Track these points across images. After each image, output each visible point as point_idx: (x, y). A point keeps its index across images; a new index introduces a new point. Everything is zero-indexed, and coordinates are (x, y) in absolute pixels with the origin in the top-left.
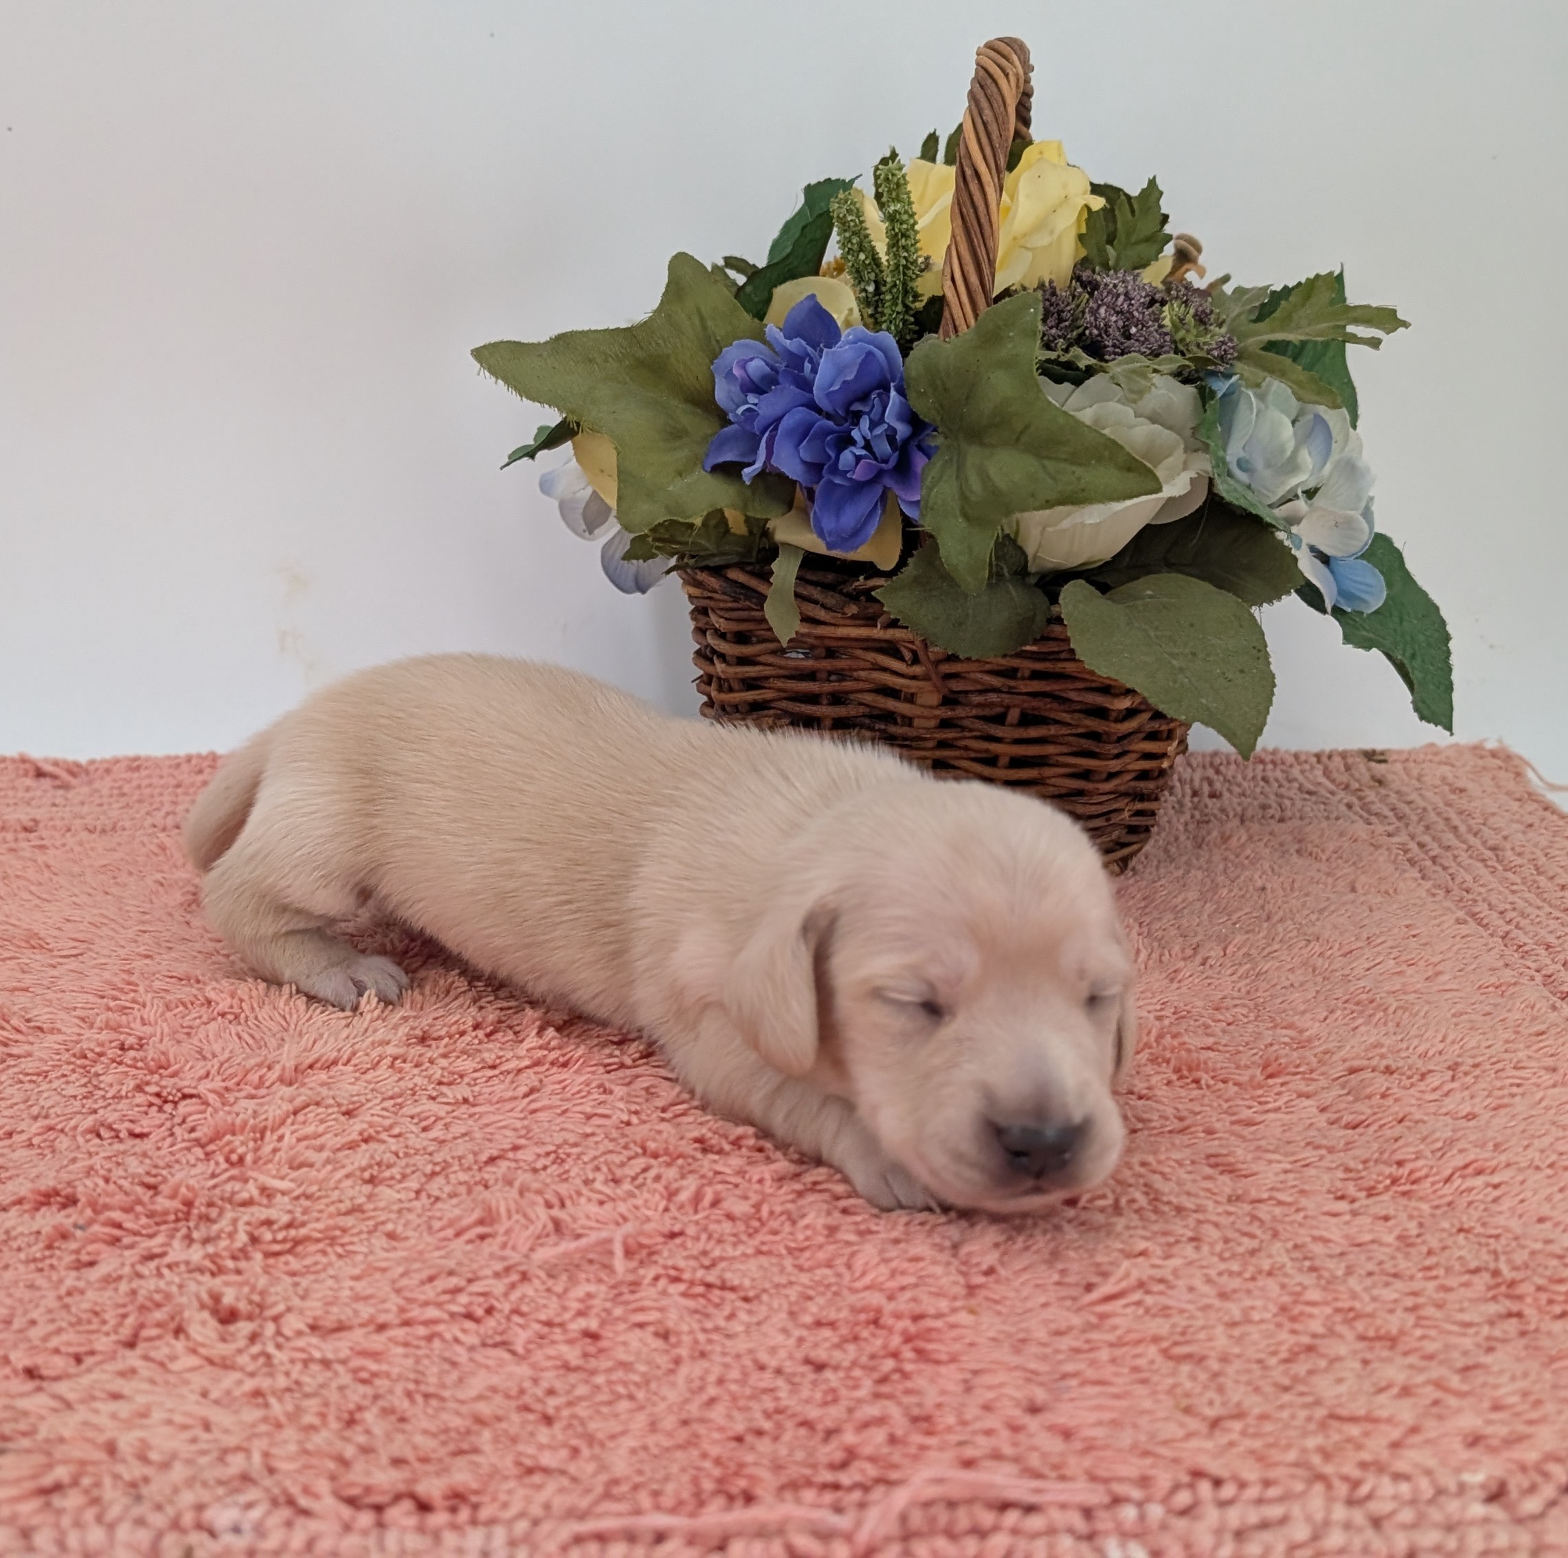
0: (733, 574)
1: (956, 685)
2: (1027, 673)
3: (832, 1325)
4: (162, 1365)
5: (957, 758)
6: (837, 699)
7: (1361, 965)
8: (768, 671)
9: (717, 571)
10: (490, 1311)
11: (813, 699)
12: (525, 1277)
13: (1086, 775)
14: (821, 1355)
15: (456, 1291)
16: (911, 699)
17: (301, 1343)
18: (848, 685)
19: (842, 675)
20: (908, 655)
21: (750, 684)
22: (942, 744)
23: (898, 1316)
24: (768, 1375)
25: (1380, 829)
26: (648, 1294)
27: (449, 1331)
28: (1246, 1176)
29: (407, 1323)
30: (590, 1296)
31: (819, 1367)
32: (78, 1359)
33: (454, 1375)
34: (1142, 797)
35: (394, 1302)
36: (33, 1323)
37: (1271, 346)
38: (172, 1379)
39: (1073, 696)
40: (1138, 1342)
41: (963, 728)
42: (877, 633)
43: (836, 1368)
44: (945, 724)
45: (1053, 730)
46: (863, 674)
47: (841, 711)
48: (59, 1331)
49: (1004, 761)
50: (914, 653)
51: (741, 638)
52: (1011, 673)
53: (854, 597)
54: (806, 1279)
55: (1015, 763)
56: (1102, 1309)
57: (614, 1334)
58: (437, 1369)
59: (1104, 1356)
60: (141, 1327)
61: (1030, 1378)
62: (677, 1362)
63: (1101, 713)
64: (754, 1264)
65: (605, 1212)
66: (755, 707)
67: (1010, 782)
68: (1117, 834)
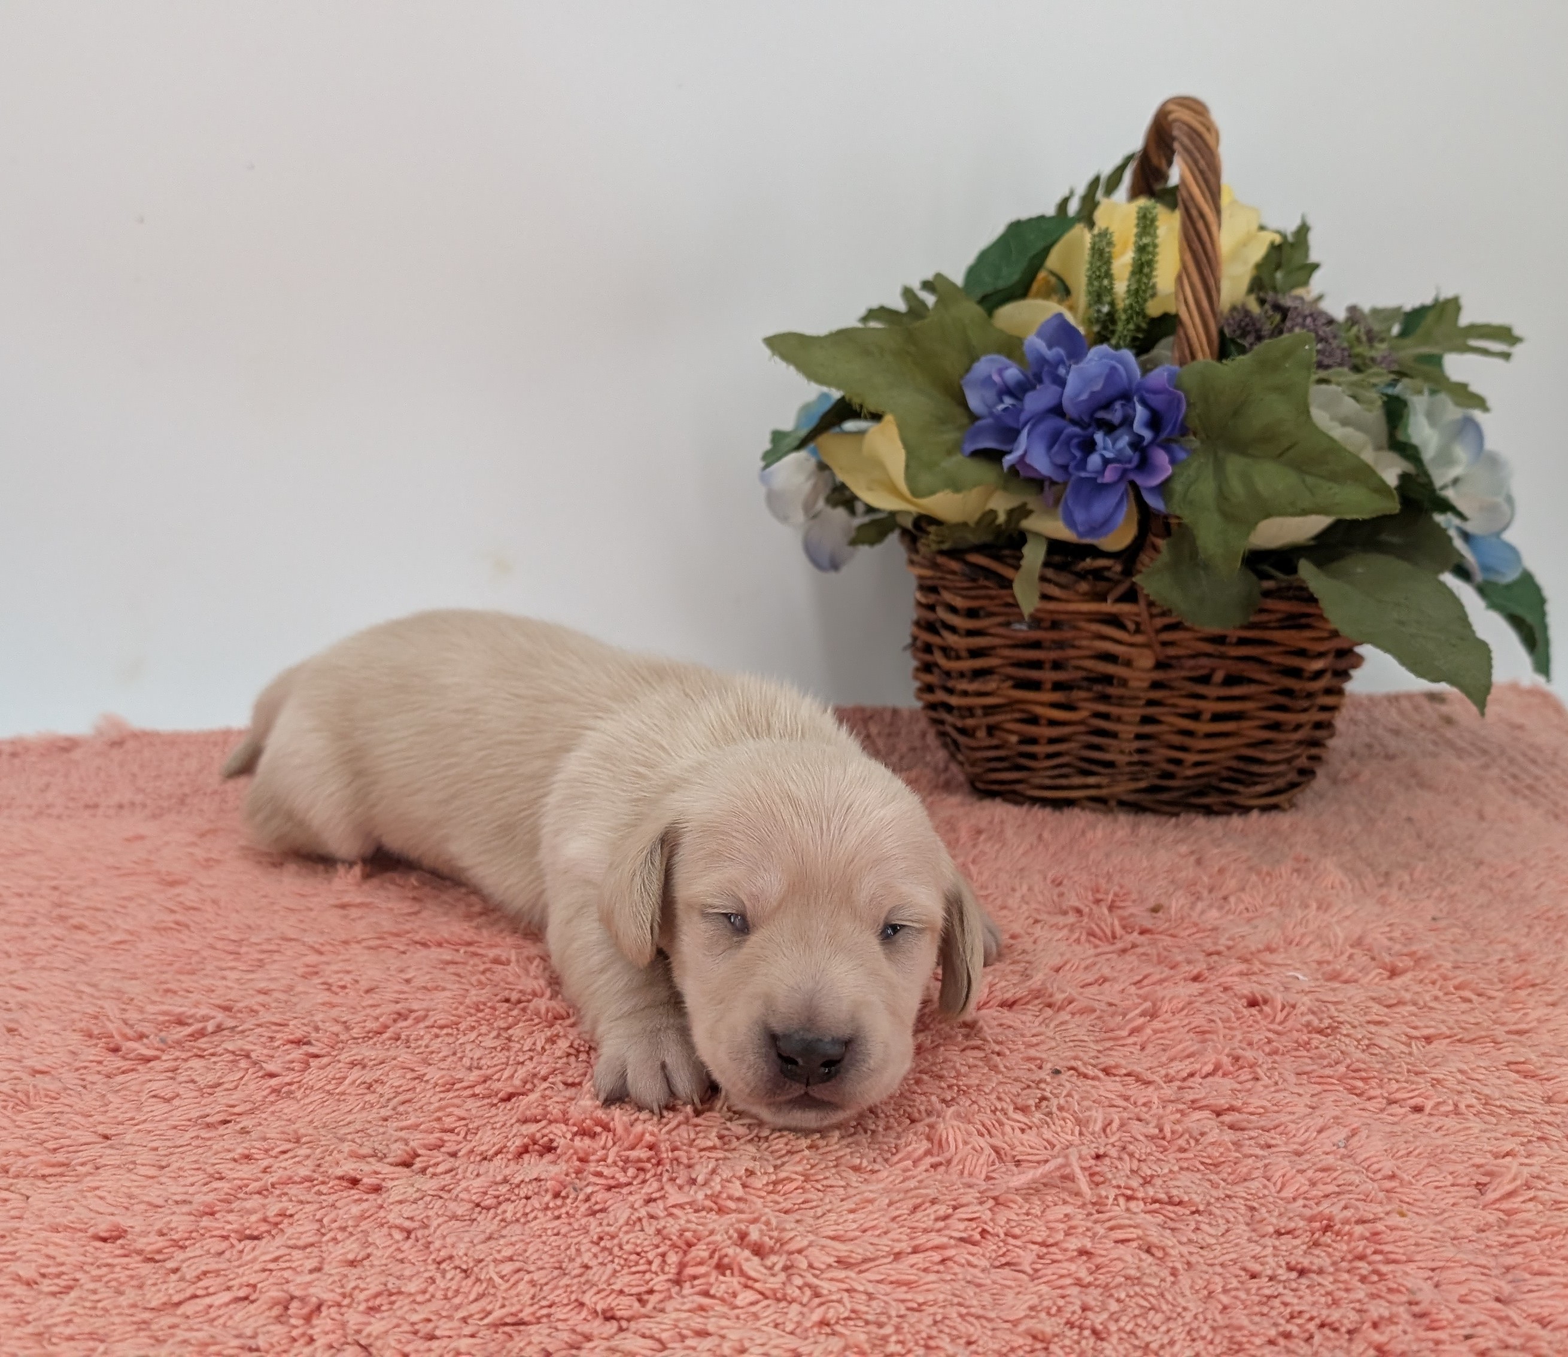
0: (972, 558)
1: (1171, 651)
2: (1234, 640)
3: (1290, 1231)
5: (1164, 714)
6: (1057, 666)
8: (997, 641)
9: (954, 555)
10: (984, 1233)
11: (1037, 665)
12: (998, 1201)
13: (1276, 726)
14: (1299, 1259)
15: (946, 1217)
16: (1128, 663)
17: (836, 1274)
18: (1072, 653)
19: (1060, 645)
20: (1131, 626)
21: (975, 653)
22: (1151, 703)
23: (1346, 1220)
24: (1262, 1280)
26: (1117, 1210)
30: (1068, 1216)
31: (1302, 1272)
32: (641, 1301)
34: (1315, 744)
35: (898, 1230)
36: (586, 1266)
38: (742, 1314)
39: (1275, 659)
41: (1171, 688)
42: (1108, 607)
43: (1321, 1272)
45: (1251, 689)
46: (1085, 643)
47: (1061, 675)
48: (615, 1273)
49: (1207, 716)
50: (1138, 624)
51: (972, 613)
52: (1221, 640)
53: (1082, 576)
54: (1240, 1190)
55: (1217, 718)
56: (1506, 1205)
57: (1107, 1250)
58: (970, 1291)
59: (1534, 1247)
60: (682, 1266)
61: (1485, 1271)
62: (1174, 1273)
63: (1296, 673)
64: (1185, 1178)
65: (1030, 1137)
66: (979, 674)
67: (1209, 736)
68: (1292, 776)
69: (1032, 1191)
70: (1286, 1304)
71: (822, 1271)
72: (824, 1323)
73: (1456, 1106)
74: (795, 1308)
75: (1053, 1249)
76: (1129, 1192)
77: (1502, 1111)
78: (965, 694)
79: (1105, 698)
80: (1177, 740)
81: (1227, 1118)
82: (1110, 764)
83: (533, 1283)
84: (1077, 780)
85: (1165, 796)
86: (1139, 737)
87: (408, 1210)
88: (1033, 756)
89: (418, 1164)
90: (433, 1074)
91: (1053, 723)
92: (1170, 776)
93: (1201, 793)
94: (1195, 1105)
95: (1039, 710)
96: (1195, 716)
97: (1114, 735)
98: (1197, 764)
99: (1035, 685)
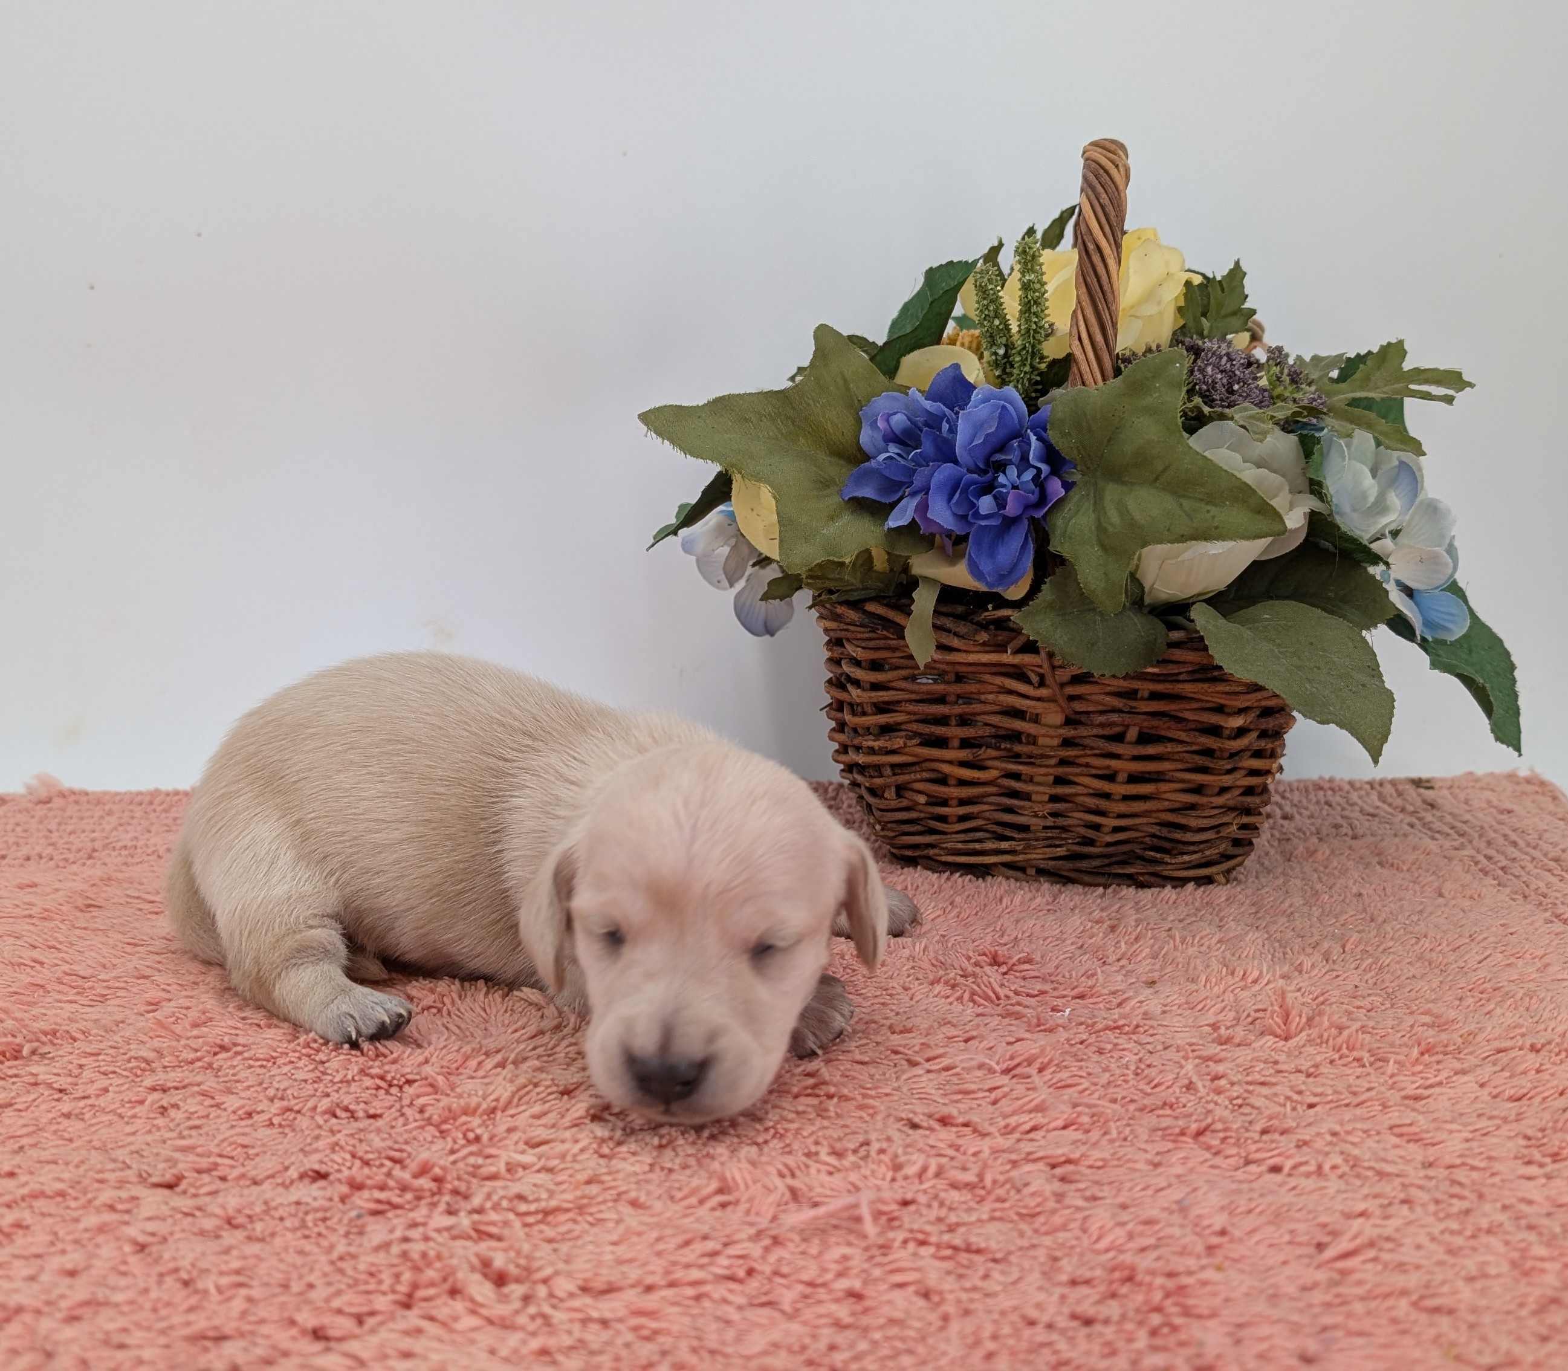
0: (871, 607)
1: (1079, 706)
2: (1146, 694)
3: (1087, 1282)
4: (444, 1324)
5: (1077, 775)
6: (964, 721)
8: (901, 696)
9: (855, 605)
10: (750, 1272)
11: (943, 721)
12: (776, 1241)
13: (1199, 790)
14: (1087, 1308)
15: (714, 1254)
16: (1036, 719)
17: (576, 1303)
18: (976, 707)
19: (968, 699)
20: (1035, 679)
21: (881, 708)
22: (1063, 762)
23: (1152, 1273)
24: (1039, 1329)
25: (1447, 844)
26: (902, 1256)
27: (719, 1291)
28: (1433, 1145)
29: (672, 1284)
30: (845, 1258)
31: (1088, 1322)
32: (360, 1320)
33: (730, 1334)
34: (1248, 811)
35: (657, 1265)
36: (311, 1286)
37: (1354, 403)
38: (458, 1338)
39: (1187, 715)
40: (1387, 1296)
41: (1084, 747)
42: (1007, 658)
43: (1106, 1322)
44: (1067, 743)
45: (1169, 748)
46: (990, 697)
47: (967, 732)
48: (339, 1293)
49: (1122, 777)
50: (1042, 677)
51: (875, 666)
52: (1131, 695)
53: (984, 626)
54: (1047, 1241)
55: (1133, 779)
56: (1340, 1265)
57: (877, 1293)
58: (713, 1326)
59: (1359, 1308)
60: (415, 1286)
61: (1295, 1329)
62: (946, 1318)
63: (1215, 731)
64: (992, 1228)
65: (836, 1180)
66: (886, 730)
67: (1126, 798)
68: (1224, 847)
69: (819, 1231)
70: (1056, 1352)
71: (561, 1300)
72: (544, 1352)
73: (1320, 1167)
74: (519, 1335)
75: (821, 1290)
76: (920, 1236)
77: (1369, 1173)
78: (872, 751)
79: (1016, 757)
80: (1092, 802)
81: (1058, 1171)
82: (1025, 828)
83: (250, 1300)
84: (989, 845)
85: (1083, 864)
86: (1054, 799)
87: (151, 1226)
88: (943, 819)
89: (183, 1186)
90: (232, 1102)
91: (962, 783)
92: (1091, 842)
93: (1123, 863)
94: (1030, 1159)
95: (946, 768)
96: (1111, 778)
97: (1027, 797)
98: (1117, 830)
99: (941, 743)
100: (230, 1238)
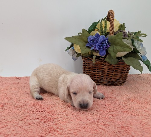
0: (88, 58)
1: (109, 68)
3: (119, 128)
4: (54, 135)
5: (109, 75)
6: (98, 69)
7: (148, 93)
8: (91, 67)
9: (86, 58)
10: (85, 128)
11: (95, 69)
12: (87, 124)
13: (121, 76)
14: (120, 130)
15: (81, 126)
16: (105, 69)
17: (68, 132)
19: (98, 67)
21: (89, 68)
23: (125, 127)
24: (115, 133)
26: (100, 125)
27: (82, 130)
28: (149, 112)
29: (77, 129)
30: (94, 126)
31: (120, 132)
32: (45, 135)
33: (84, 135)
34: (125, 78)
35: (75, 127)
36: (39, 131)
37: (136, 37)
38: (56, 136)
40: (148, 128)
41: (110, 72)
42: (102, 63)
43: (122, 132)
44: (108, 71)
45: (118, 72)
46: (100, 67)
47: (98, 70)
48: (43, 132)
51: (88, 64)
52: (115, 67)
53: (100, 60)
54: (114, 123)
55: (115, 75)
56: (143, 125)
57: (98, 130)
59: (146, 130)
61: (140, 132)
63: (123, 70)
64: (108, 122)
67: (114, 77)
68: (123, 82)
69: (91, 123)
70: (118, 135)
73: (139, 115)
76: (101, 123)
77: (144, 115)
78: (88, 72)
79: (103, 73)
80: (110, 77)
81: (113, 116)
82: (103, 80)
83: (33, 133)
84: (100, 82)
85: (109, 84)
86: (106, 77)
87: (21, 125)
88: (95, 79)
89: (23, 120)
91: (97, 76)
92: (110, 81)
93: (113, 83)
96: (112, 75)
97: (104, 77)
98: (113, 80)
99: (95, 72)
100: (29, 126)
